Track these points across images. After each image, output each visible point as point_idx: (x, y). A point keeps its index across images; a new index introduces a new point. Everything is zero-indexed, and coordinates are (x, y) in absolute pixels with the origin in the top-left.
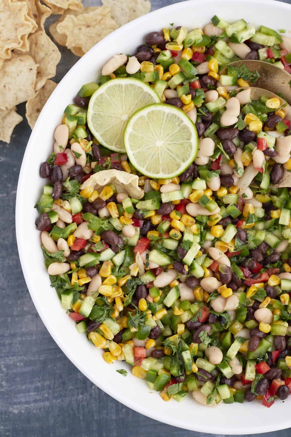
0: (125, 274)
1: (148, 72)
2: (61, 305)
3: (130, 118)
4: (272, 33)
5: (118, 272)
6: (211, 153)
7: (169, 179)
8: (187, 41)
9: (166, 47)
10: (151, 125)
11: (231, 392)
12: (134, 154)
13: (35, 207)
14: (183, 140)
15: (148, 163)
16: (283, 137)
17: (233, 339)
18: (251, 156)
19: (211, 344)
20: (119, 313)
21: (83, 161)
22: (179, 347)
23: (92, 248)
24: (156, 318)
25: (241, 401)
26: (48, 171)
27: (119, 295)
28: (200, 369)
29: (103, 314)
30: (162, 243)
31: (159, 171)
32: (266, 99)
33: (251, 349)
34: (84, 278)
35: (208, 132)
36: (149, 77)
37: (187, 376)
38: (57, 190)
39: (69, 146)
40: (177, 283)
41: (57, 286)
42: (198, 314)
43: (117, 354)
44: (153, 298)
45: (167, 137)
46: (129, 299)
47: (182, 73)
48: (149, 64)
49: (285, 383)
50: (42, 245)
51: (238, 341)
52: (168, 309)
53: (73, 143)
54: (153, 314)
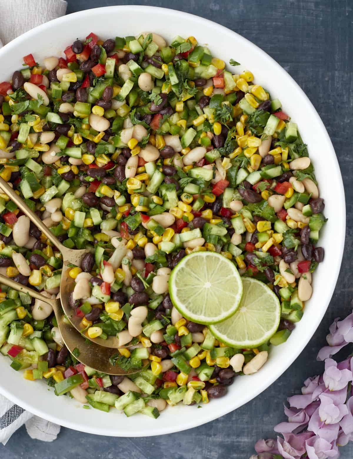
0: (236, 159)
1: (222, 357)
2: (297, 127)
3: (238, 309)
4: (97, 405)
5: (242, 161)
6: (156, 279)
7: (196, 252)
8: (184, 391)
9: (204, 383)
10: (218, 303)
11: (129, 47)
12: (233, 273)
13: (327, 219)
14: (184, 290)
15: (218, 265)
16: (83, 298)
17: (127, 98)
18: (116, 277)
19: (149, 93)
20: (241, 120)
21: (283, 266)
22: (181, 88)
23: (269, 185)
24: (204, 117)
25: (118, 38)
26: (317, 254)
27: (240, 138)
28: (160, 67)
29: (256, 118)
30: (199, 190)
31: (206, 259)
32: (101, 337)
33: (110, 89)
34: (276, 155)
35: (159, 301)
36: (221, 352)
37: (172, 61)
38: (305, 235)
39: (297, 281)
40: (184, 151)
41: (302, 146)
42: (162, 121)
43: (240, 80)
44: (207, 136)
45: (200, 291)
46: (231, 134)
47: (188, 359)
48: (221, 365)
49: (76, 58)
50: (317, 185)
51: (122, 97)
52: (192, 126)
53: (293, 283)
54: (207, 120)
